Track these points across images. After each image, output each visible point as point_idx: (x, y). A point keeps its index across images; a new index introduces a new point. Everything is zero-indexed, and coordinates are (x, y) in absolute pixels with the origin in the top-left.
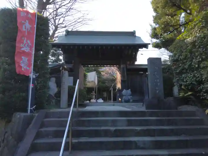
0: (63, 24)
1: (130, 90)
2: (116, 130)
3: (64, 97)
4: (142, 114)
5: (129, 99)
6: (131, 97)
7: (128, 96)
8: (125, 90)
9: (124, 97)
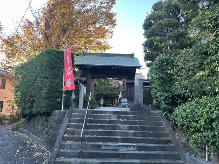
1: (127, 99)
2: (110, 121)
3: (81, 102)
4: (126, 113)
5: (126, 105)
6: (127, 103)
7: (125, 103)
8: (123, 99)
9: (122, 104)
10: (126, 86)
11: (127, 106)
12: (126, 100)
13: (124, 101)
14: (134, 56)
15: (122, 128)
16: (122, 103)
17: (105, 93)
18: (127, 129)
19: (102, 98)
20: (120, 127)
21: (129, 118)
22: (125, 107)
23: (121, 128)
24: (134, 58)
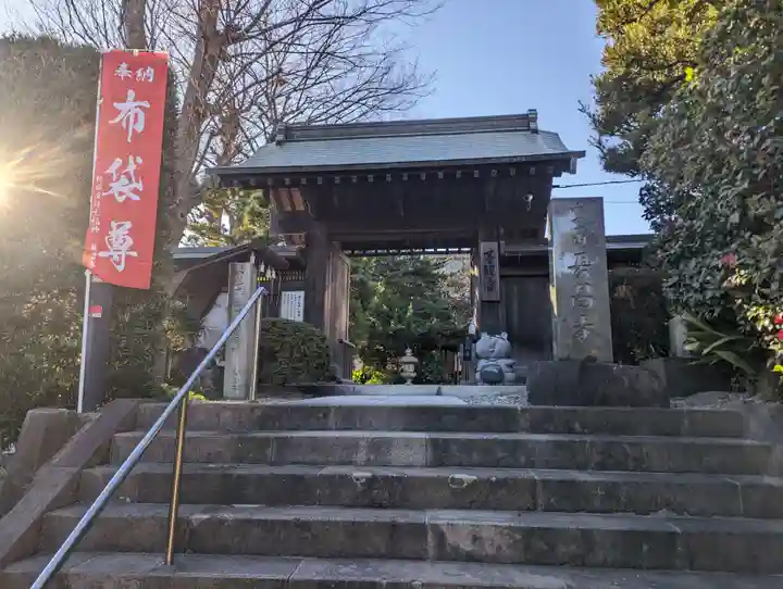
0: (302, 113)
1: (505, 335)
2: (372, 481)
4: (502, 418)
5: (500, 371)
6: (510, 361)
7: (499, 357)
8: (485, 336)
9: (482, 363)
10: (502, 277)
11: (509, 375)
12: (501, 342)
13: (492, 344)
14: (535, 120)
15: (467, 546)
16: (478, 357)
17: (418, 330)
18: (506, 551)
19: (409, 351)
20: (451, 539)
21: (523, 459)
22: (493, 379)
23: (456, 549)
24: (536, 131)
